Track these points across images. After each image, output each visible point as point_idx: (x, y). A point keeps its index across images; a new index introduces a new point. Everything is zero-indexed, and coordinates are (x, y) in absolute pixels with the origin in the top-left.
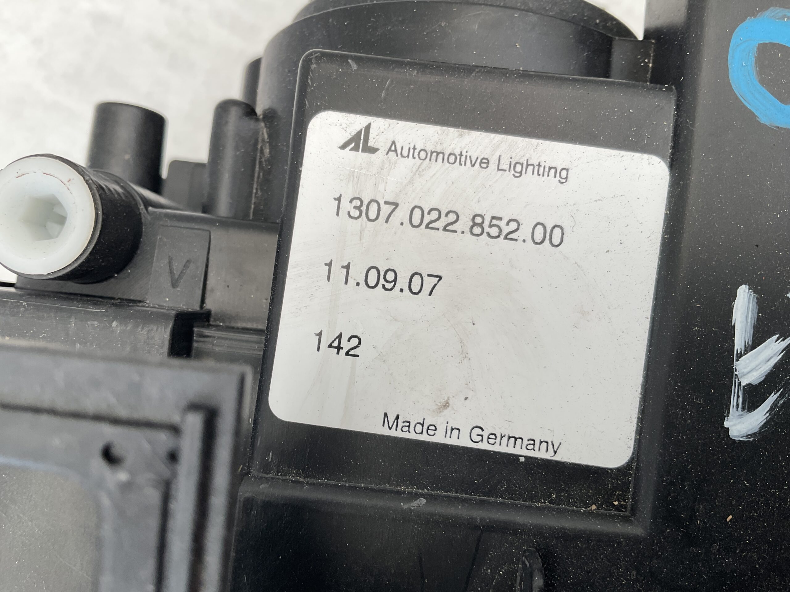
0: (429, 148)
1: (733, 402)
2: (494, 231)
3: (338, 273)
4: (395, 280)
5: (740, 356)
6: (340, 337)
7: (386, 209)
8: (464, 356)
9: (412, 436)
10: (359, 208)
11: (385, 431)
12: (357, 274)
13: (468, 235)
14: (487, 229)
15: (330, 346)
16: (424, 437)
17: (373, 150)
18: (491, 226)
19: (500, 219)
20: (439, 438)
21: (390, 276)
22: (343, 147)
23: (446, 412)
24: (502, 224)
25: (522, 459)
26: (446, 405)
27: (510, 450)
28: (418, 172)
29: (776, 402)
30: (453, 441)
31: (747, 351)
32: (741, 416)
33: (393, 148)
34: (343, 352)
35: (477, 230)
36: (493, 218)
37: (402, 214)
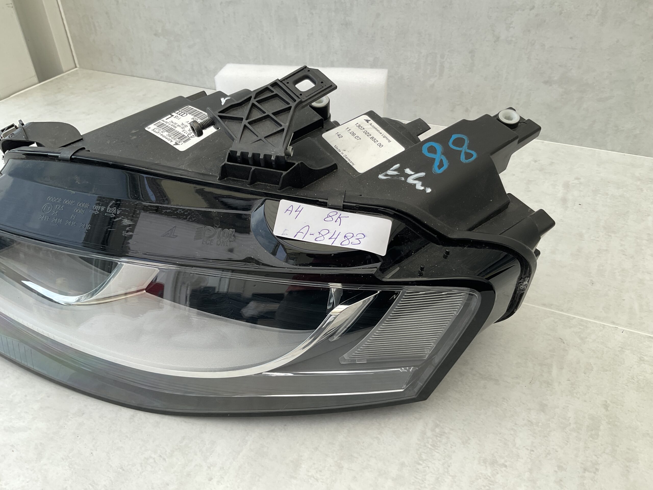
0: (375, 127)
1: (383, 174)
2: (374, 140)
3: (348, 129)
4: (354, 135)
5: (390, 170)
6: (340, 135)
7: (362, 128)
8: (354, 148)
9: (337, 150)
10: (359, 126)
11: (334, 147)
12: (350, 131)
13: (370, 138)
14: (373, 139)
15: (338, 135)
16: (338, 151)
17: (368, 123)
18: (374, 139)
19: (376, 139)
20: (340, 153)
21: (354, 134)
22: (364, 120)
23: (344, 151)
24: (375, 140)
25: (347, 163)
26: (345, 150)
27: (347, 161)
28: (371, 128)
29: (389, 178)
30: (341, 154)
31: (392, 170)
32: (382, 176)
33: (371, 124)
34: (338, 136)
35: (371, 138)
36: (375, 139)
37: (364, 130)
